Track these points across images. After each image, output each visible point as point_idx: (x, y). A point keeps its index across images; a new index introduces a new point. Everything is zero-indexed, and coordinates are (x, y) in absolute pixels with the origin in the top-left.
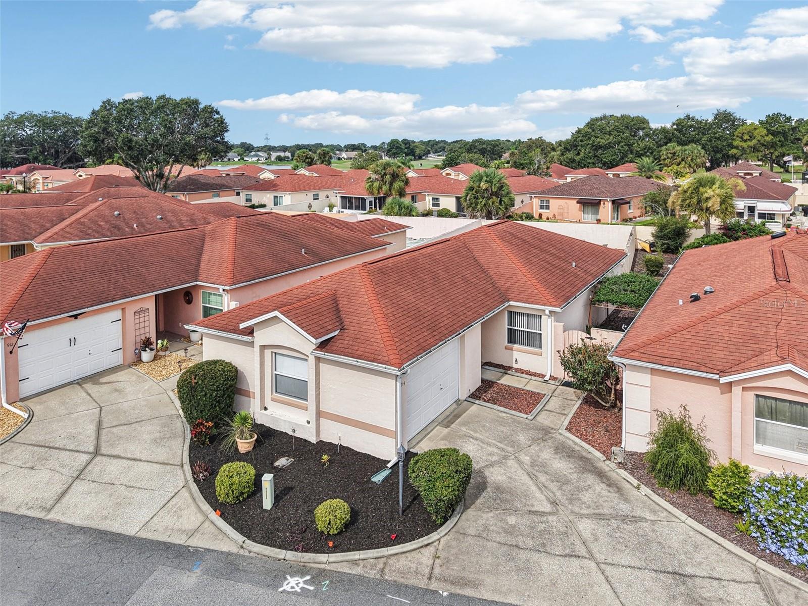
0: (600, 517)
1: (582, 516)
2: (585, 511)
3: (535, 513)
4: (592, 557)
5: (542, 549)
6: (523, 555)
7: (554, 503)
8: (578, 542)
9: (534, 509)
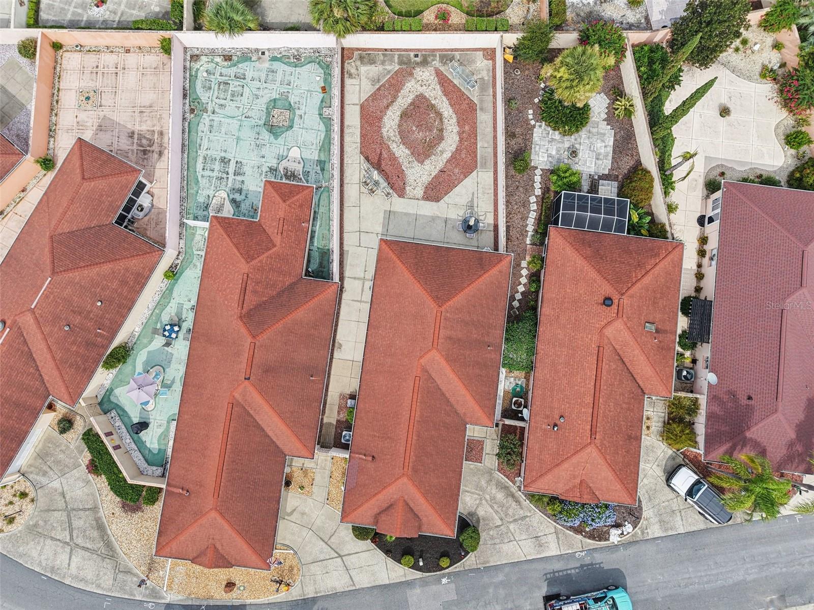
0: (515, 520)
1: (511, 522)
2: (511, 520)
3: (497, 527)
4: (515, 540)
5: (502, 542)
6: (497, 546)
7: (501, 519)
8: (511, 535)
9: (496, 525)
